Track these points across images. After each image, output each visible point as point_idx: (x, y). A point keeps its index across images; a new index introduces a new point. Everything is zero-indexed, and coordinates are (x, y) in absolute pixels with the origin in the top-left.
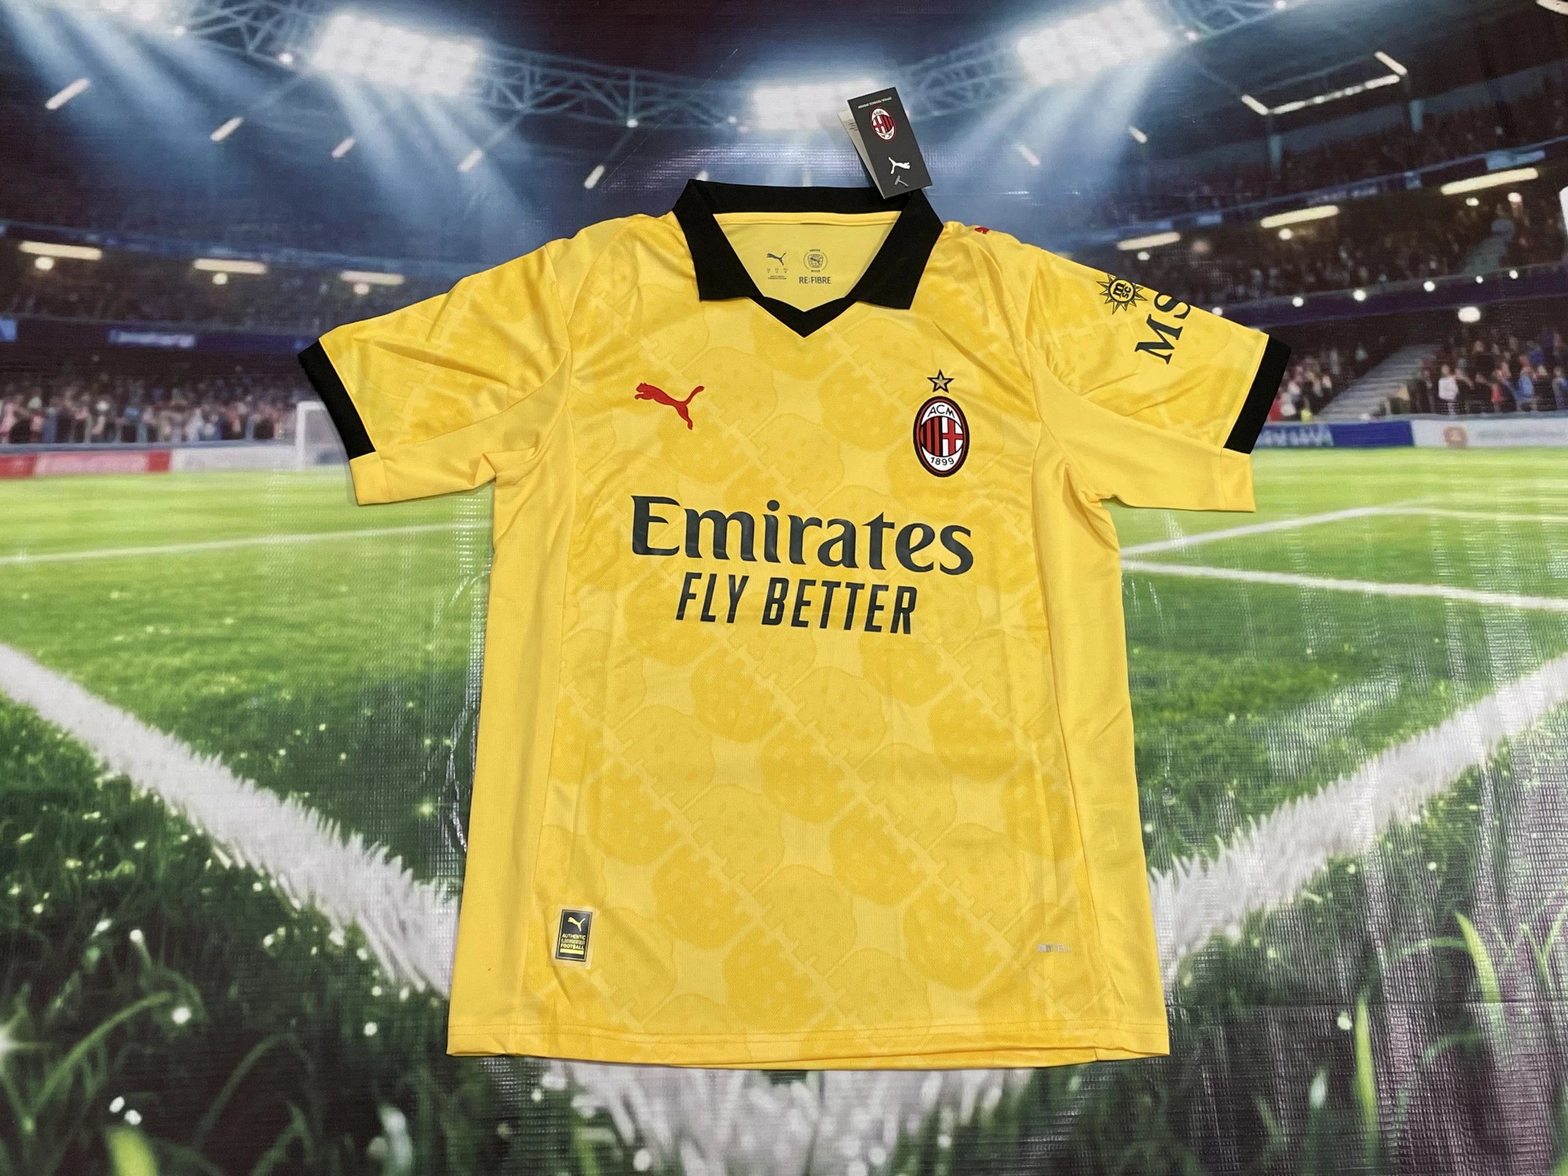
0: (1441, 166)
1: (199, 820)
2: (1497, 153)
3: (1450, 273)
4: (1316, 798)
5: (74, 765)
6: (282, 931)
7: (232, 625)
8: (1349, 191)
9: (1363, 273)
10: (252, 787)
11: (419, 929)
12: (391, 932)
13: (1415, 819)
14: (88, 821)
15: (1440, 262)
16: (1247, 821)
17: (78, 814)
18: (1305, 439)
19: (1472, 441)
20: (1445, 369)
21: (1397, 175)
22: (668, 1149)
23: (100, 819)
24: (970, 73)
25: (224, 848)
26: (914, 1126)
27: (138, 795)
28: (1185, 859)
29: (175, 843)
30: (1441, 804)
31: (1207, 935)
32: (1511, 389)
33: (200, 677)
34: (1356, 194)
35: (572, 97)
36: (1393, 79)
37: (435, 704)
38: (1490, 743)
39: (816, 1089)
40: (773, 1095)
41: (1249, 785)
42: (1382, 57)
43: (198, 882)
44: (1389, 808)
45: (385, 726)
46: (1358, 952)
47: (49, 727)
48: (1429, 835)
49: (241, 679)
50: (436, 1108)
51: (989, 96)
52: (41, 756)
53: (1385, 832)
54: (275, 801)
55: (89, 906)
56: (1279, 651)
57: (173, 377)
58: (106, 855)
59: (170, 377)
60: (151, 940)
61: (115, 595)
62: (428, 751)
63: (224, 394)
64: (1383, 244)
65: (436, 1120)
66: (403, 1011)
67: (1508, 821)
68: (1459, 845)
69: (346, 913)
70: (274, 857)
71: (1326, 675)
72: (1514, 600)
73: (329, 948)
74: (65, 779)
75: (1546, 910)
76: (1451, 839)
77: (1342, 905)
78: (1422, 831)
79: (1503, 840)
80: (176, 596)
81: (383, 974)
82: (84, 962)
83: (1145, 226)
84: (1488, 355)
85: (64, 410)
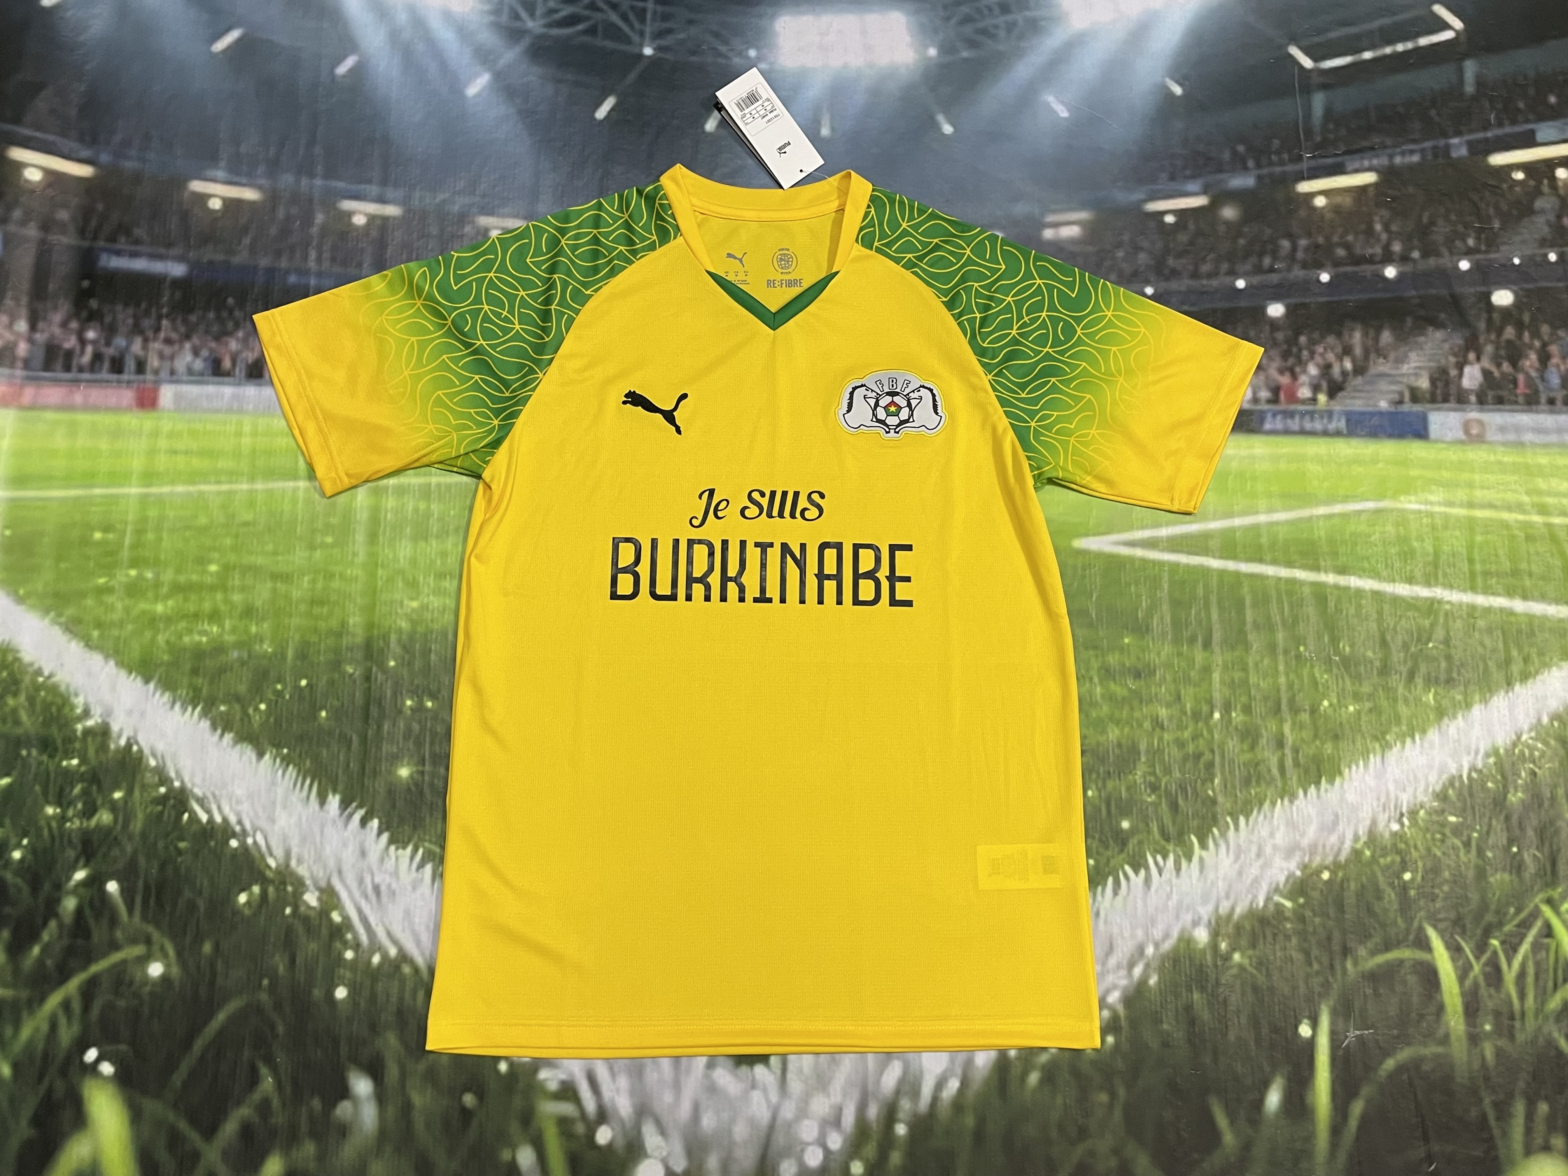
0: (1489, 134)
1: (178, 773)
2: (1551, 123)
3: (1487, 252)
4: (1296, 803)
5: (54, 709)
6: (256, 889)
7: (217, 573)
8: (1391, 157)
9: (1397, 249)
10: (231, 742)
11: (393, 893)
12: (366, 897)
13: (1395, 827)
14: (66, 767)
15: (1478, 238)
16: (1227, 823)
17: (57, 759)
18: (1318, 426)
19: (1491, 435)
20: (1472, 356)
21: (1442, 142)
22: (628, 1125)
23: (79, 765)
24: (1005, 9)
25: (201, 802)
26: (873, 1112)
27: (117, 743)
28: (1159, 858)
29: (154, 794)
30: (1422, 812)
31: (1175, 935)
32: (1538, 382)
33: (183, 624)
34: (1398, 160)
35: (587, 18)
36: (1448, 35)
37: (418, 664)
38: (1477, 753)
39: (779, 1072)
40: (736, 1075)
41: (1229, 786)
42: (1440, 10)
43: (175, 834)
44: (1370, 815)
45: (366, 685)
46: (1325, 960)
47: (31, 669)
48: (1406, 843)
49: (223, 629)
50: (403, 1075)
51: (1021, 37)
52: (22, 698)
53: (1364, 839)
54: (254, 757)
55: (67, 855)
56: (1272, 648)
57: (162, 307)
58: (84, 804)
59: (160, 307)
60: (127, 892)
61: (98, 535)
62: (409, 712)
63: (215, 328)
64: (1420, 216)
65: (403, 1086)
66: (374, 975)
67: (1488, 833)
68: (1435, 855)
69: (321, 874)
70: (251, 813)
71: (1317, 675)
72: (1519, 605)
73: (302, 909)
74: (46, 724)
75: (1518, 926)
76: (1429, 850)
77: (1313, 910)
78: (1401, 841)
79: (1480, 853)
80: (160, 539)
81: (356, 937)
82: (61, 911)
83: (1173, 186)
84: (1518, 343)
85: (52, 337)
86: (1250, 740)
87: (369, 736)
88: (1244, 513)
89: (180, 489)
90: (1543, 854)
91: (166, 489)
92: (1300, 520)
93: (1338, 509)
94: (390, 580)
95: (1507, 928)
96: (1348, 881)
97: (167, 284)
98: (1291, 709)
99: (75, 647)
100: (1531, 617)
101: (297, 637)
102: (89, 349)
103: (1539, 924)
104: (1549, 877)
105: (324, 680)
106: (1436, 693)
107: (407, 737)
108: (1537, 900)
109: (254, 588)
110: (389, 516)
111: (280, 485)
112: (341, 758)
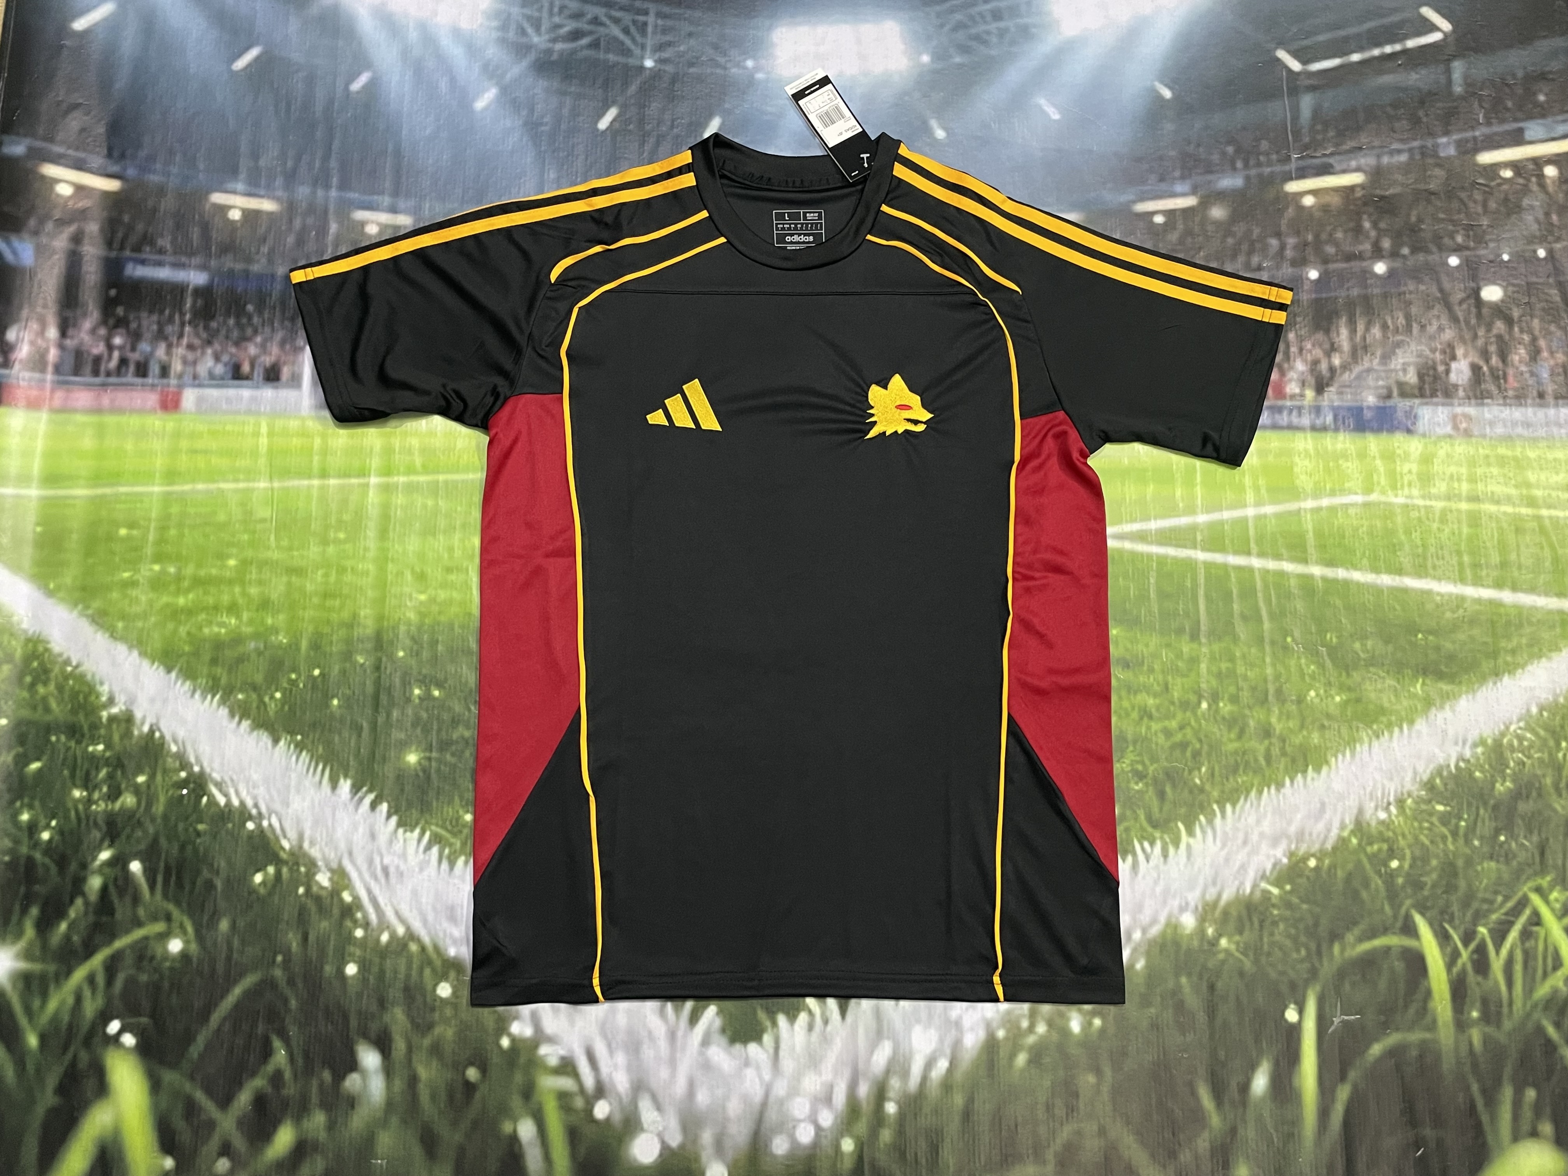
0: (1478, 134)
1: (197, 758)
2: (1540, 121)
3: (1474, 249)
4: (1282, 791)
5: (81, 697)
6: (271, 870)
7: (236, 566)
8: (1379, 156)
9: (1386, 244)
10: (248, 729)
11: (401, 874)
12: (376, 879)
13: (1382, 815)
14: (92, 753)
15: (1467, 236)
16: (1214, 811)
17: (84, 745)
18: (1306, 421)
19: (1479, 430)
20: (1460, 351)
21: (1429, 143)
22: (625, 1100)
23: (104, 751)
24: (997, 15)
25: (219, 785)
26: (864, 1090)
27: (140, 730)
28: (1146, 844)
29: (175, 778)
30: (1409, 801)
31: (1162, 919)
32: (1528, 376)
33: (202, 616)
34: (1385, 160)
35: (591, 33)
36: (1436, 37)
37: (425, 654)
38: (1464, 743)
39: (771, 1051)
40: (730, 1054)
41: (1217, 773)
42: (1427, 12)
43: (194, 817)
44: (1357, 803)
45: (377, 674)
46: (1313, 946)
47: (60, 660)
48: (1394, 833)
49: (241, 621)
50: (410, 1049)
51: (1013, 43)
52: (52, 687)
53: (1351, 827)
54: (270, 743)
55: (92, 836)
56: (1260, 640)
57: (185, 315)
58: (109, 787)
59: (182, 314)
60: (150, 872)
61: (123, 532)
62: (417, 701)
63: (235, 334)
64: (1409, 215)
65: (410, 1061)
66: (383, 953)
67: (1475, 823)
68: (1423, 844)
69: (332, 855)
70: (267, 797)
71: (1304, 666)
72: (1507, 596)
73: (315, 889)
74: (74, 711)
75: (1506, 914)
76: (1416, 838)
77: (1300, 898)
78: (1388, 829)
79: (1468, 841)
80: (181, 535)
81: (365, 916)
82: (86, 889)
83: (1163, 186)
84: (1507, 337)
85: (81, 343)
86: (1236, 730)
87: (379, 723)
88: (1232, 507)
89: (200, 486)
90: (1531, 842)
91: (187, 487)
92: (1290, 513)
93: (1325, 502)
94: (400, 574)
95: (1494, 917)
96: (1335, 869)
97: (190, 292)
98: (1278, 700)
99: (100, 639)
100: (1519, 608)
101: (311, 629)
102: (116, 354)
103: (1527, 912)
104: (1538, 867)
105: (336, 669)
106: (1423, 684)
107: (414, 725)
108: (1525, 889)
109: (270, 581)
110: (398, 513)
111: (296, 483)
112: (353, 744)
